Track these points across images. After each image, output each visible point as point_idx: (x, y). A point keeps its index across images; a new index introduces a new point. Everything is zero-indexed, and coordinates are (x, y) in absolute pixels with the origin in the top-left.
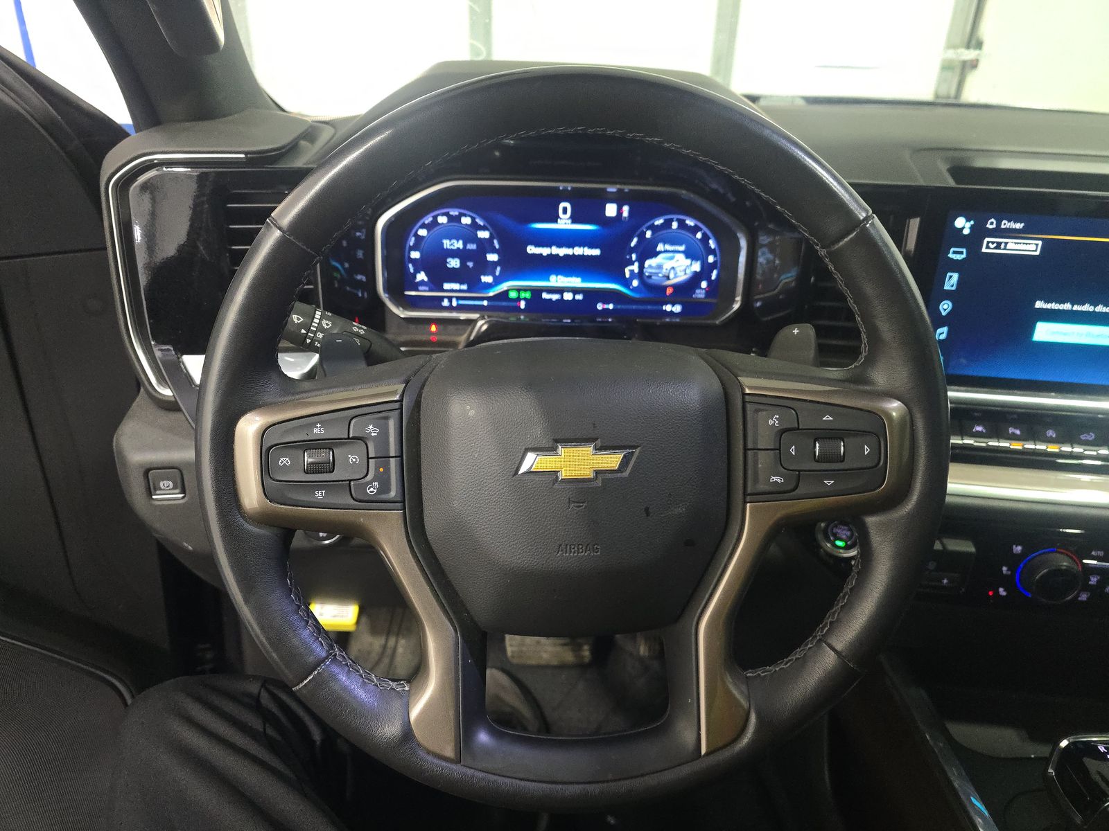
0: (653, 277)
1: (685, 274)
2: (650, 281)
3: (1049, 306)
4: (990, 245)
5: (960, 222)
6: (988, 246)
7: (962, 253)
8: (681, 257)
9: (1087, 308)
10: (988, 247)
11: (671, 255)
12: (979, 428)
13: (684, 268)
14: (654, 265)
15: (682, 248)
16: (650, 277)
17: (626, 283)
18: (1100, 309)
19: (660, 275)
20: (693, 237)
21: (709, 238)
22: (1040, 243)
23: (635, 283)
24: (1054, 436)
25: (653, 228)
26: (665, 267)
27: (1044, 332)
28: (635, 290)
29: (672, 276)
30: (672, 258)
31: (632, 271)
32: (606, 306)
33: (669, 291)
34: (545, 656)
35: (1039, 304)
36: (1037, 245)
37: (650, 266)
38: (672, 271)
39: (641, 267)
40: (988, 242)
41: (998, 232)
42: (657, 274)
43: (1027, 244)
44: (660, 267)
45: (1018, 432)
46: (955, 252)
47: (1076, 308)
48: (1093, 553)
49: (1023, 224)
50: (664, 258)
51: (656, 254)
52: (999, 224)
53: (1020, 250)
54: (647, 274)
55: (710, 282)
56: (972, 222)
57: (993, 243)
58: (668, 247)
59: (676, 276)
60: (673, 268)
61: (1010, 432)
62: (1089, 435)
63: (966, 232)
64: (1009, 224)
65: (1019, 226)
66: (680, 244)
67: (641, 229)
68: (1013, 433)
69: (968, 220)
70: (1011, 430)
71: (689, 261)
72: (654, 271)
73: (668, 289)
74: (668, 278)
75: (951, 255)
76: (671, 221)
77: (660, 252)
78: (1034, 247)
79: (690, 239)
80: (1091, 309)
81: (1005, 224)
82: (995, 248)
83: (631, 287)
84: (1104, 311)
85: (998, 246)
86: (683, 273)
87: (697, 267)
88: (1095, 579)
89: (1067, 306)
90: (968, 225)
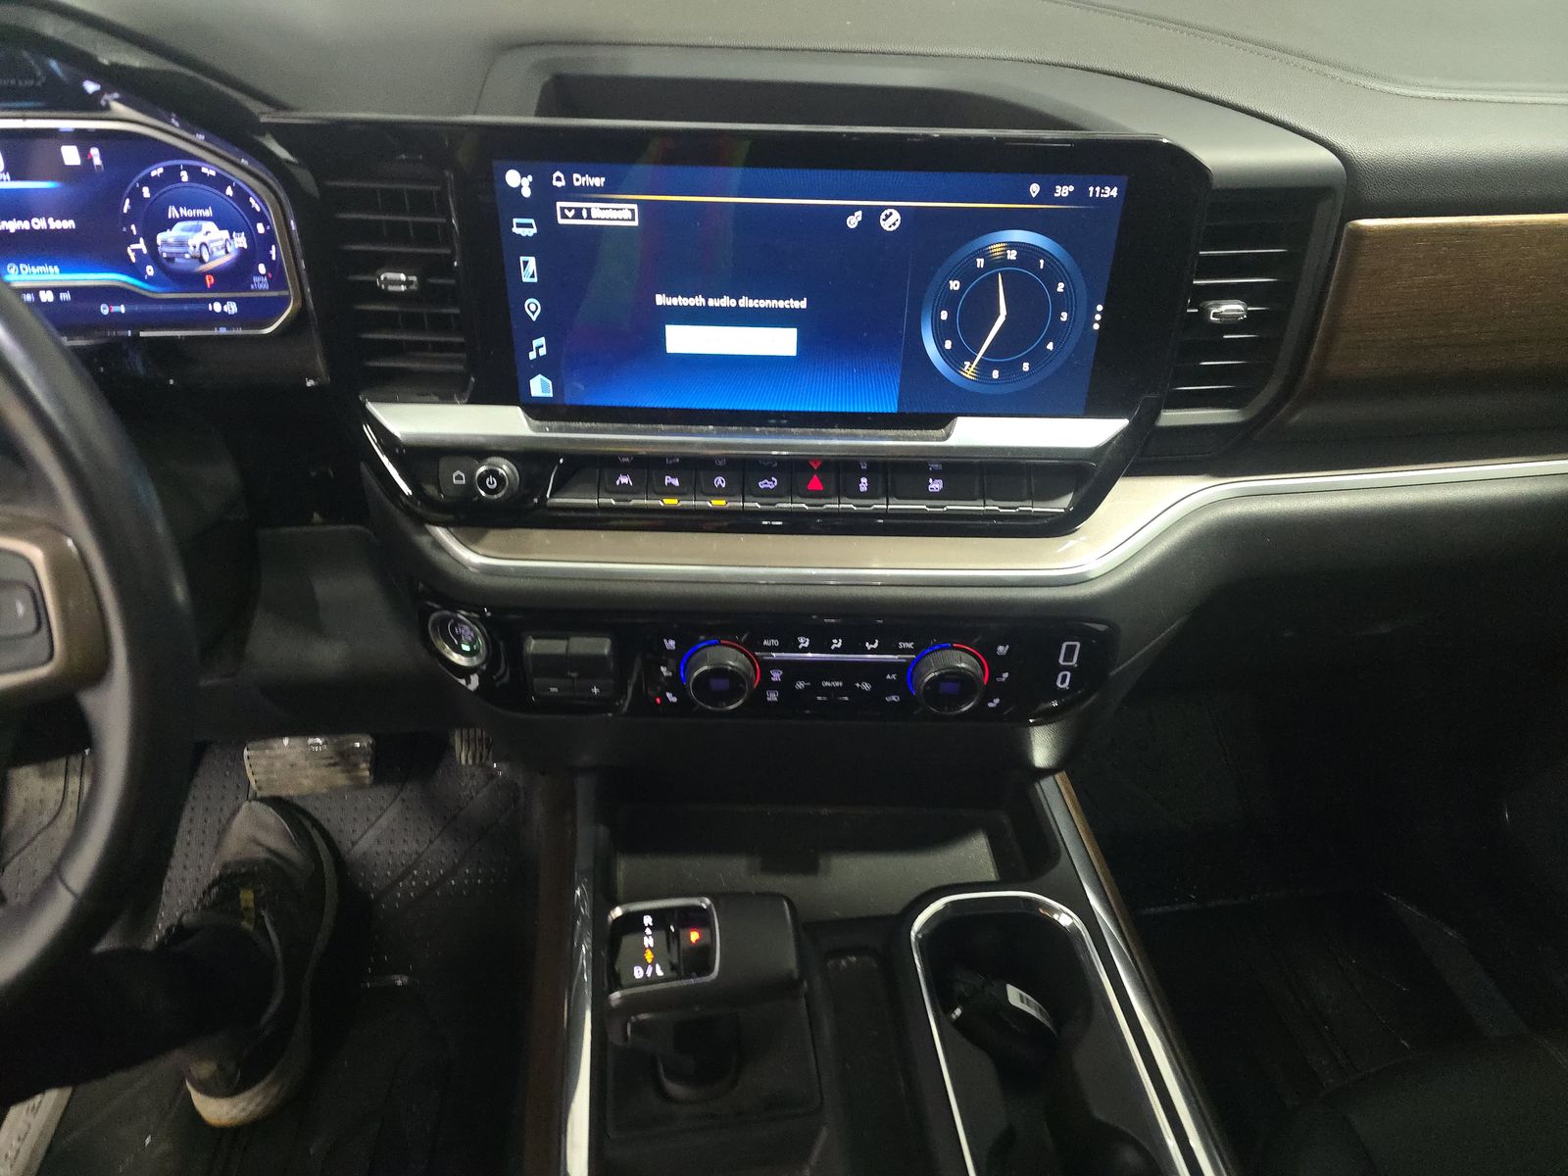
0: (177, 260)
1: (227, 252)
2: (172, 266)
3: (675, 301)
4: (566, 211)
5: (513, 178)
6: (566, 214)
7: (529, 226)
8: (210, 226)
9: (726, 302)
10: (564, 216)
11: (194, 223)
12: (624, 480)
13: (221, 243)
14: (171, 240)
15: (208, 213)
16: (170, 259)
17: (136, 271)
18: (744, 302)
19: (187, 256)
20: (222, 195)
21: (249, 196)
22: (635, 207)
23: (150, 270)
24: (724, 485)
25: (148, 181)
26: (191, 243)
27: (681, 339)
28: (150, 281)
29: (206, 257)
30: (198, 229)
31: (138, 252)
32: (115, 309)
33: (209, 280)
34: (306, 782)
35: (661, 300)
36: (632, 211)
37: (165, 243)
38: (204, 249)
39: (152, 244)
40: (562, 209)
41: (571, 192)
42: (181, 255)
43: (617, 209)
44: (182, 243)
45: (676, 482)
46: (519, 225)
47: (712, 302)
48: (765, 643)
49: (603, 179)
50: (183, 230)
51: (170, 224)
52: (569, 180)
53: (610, 219)
54: (165, 255)
55: (270, 265)
56: (530, 178)
57: (570, 209)
58: (184, 212)
59: (212, 258)
60: (203, 244)
61: (666, 482)
62: (771, 480)
63: (526, 192)
64: (584, 178)
65: (598, 182)
66: (205, 207)
67: (133, 184)
68: (670, 484)
69: (523, 175)
70: (668, 480)
71: (225, 234)
72: (174, 250)
73: (207, 277)
74: (201, 261)
75: (515, 230)
76: (177, 170)
77: (174, 221)
78: (628, 215)
79: (218, 198)
80: (733, 302)
81: (579, 180)
82: (574, 217)
83: (146, 277)
84: (751, 305)
85: (578, 214)
86: (223, 252)
87: (241, 241)
88: (778, 675)
89: (699, 301)
90: (527, 181)
